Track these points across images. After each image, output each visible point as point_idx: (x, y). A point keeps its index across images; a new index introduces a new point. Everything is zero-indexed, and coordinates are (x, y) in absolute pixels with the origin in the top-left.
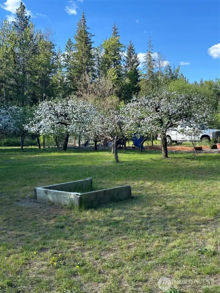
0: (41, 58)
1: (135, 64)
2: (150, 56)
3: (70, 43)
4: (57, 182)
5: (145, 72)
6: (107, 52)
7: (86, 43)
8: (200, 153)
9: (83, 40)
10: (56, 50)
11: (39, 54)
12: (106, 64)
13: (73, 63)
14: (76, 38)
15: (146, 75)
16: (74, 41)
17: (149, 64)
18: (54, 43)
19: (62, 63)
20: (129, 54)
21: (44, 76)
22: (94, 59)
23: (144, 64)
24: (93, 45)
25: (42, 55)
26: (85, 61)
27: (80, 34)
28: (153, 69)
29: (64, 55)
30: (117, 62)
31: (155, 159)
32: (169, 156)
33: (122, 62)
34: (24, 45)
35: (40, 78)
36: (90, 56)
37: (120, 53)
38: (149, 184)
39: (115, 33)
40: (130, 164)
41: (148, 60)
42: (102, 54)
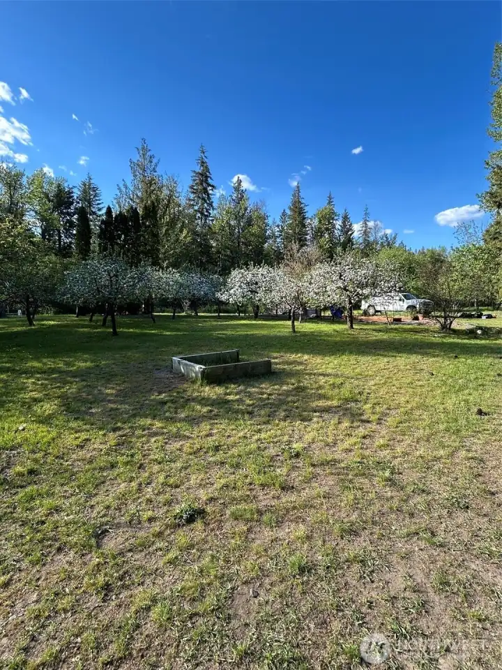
0: (255, 230)
1: (350, 233)
2: (366, 224)
3: (284, 214)
4: (214, 351)
5: (361, 240)
6: (320, 222)
7: (300, 214)
8: (397, 324)
9: (297, 210)
10: (270, 221)
11: (252, 225)
12: (318, 233)
13: (286, 233)
14: (290, 209)
15: (361, 244)
16: (288, 212)
17: (365, 232)
18: (268, 214)
19: (276, 233)
20: (344, 222)
21: (257, 246)
22: (307, 229)
23: (359, 232)
24: (307, 215)
25: (255, 227)
26: (297, 230)
27: (294, 204)
28: (369, 237)
29: (278, 226)
30: (330, 230)
31: (338, 330)
32: (354, 327)
33: (336, 231)
34: (238, 217)
35: (253, 248)
36: (304, 226)
37: (334, 222)
38: (306, 357)
39: (330, 203)
40: (305, 335)
41: (364, 229)
42: (316, 222)
